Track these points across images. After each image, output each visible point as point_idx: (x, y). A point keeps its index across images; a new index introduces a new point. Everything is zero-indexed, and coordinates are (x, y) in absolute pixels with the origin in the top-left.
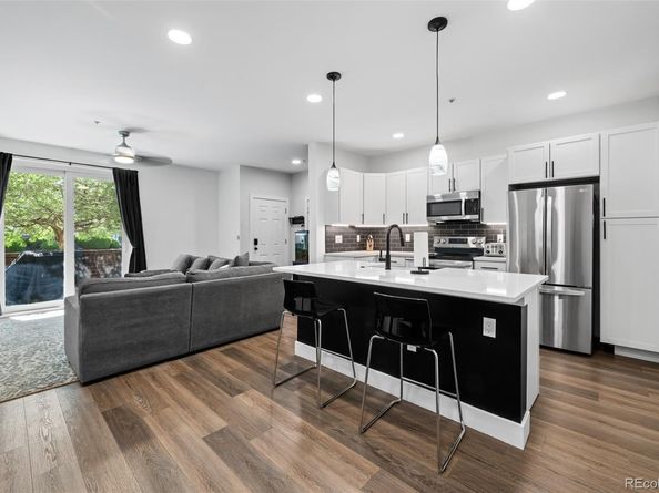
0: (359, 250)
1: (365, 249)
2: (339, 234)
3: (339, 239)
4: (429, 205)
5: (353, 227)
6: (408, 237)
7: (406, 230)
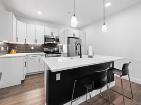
4: (45, 38)
6: (32, 48)
7: (32, 45)
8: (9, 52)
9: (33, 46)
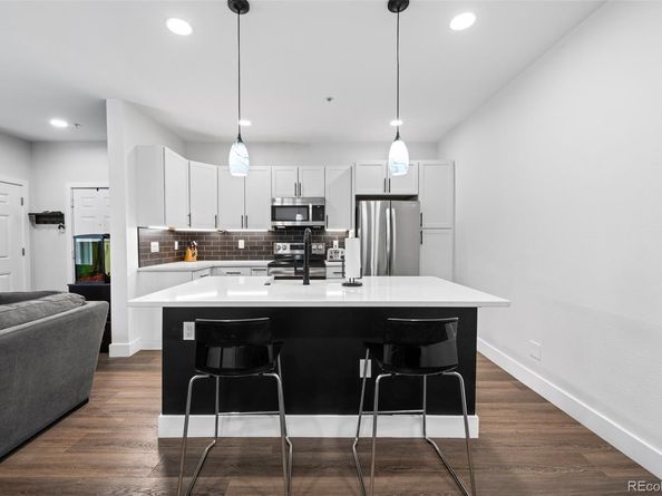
0: (177, 260)
1: (183, 259)
2: (155, 240)
3: (155, 247)
4: (274, 208)
5: (172, 231)
6: (241, 244)
7: (239, 236)
8: (181, 257)
9: (244, 236)
